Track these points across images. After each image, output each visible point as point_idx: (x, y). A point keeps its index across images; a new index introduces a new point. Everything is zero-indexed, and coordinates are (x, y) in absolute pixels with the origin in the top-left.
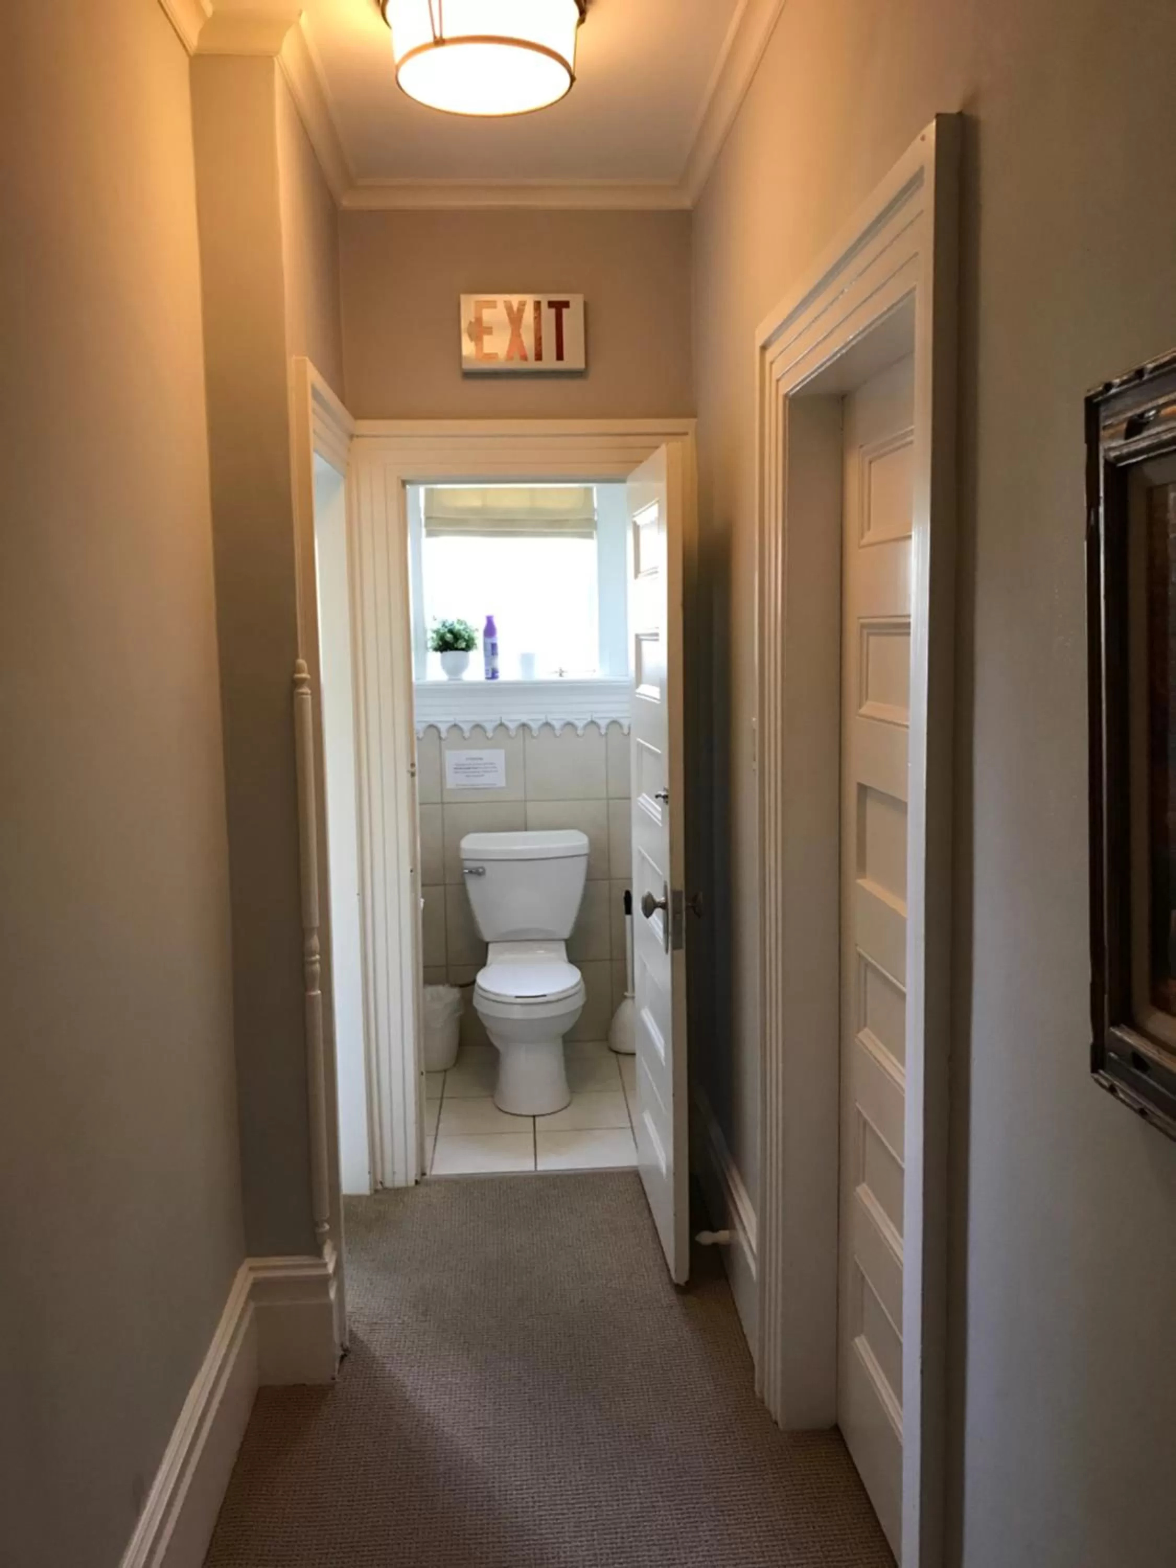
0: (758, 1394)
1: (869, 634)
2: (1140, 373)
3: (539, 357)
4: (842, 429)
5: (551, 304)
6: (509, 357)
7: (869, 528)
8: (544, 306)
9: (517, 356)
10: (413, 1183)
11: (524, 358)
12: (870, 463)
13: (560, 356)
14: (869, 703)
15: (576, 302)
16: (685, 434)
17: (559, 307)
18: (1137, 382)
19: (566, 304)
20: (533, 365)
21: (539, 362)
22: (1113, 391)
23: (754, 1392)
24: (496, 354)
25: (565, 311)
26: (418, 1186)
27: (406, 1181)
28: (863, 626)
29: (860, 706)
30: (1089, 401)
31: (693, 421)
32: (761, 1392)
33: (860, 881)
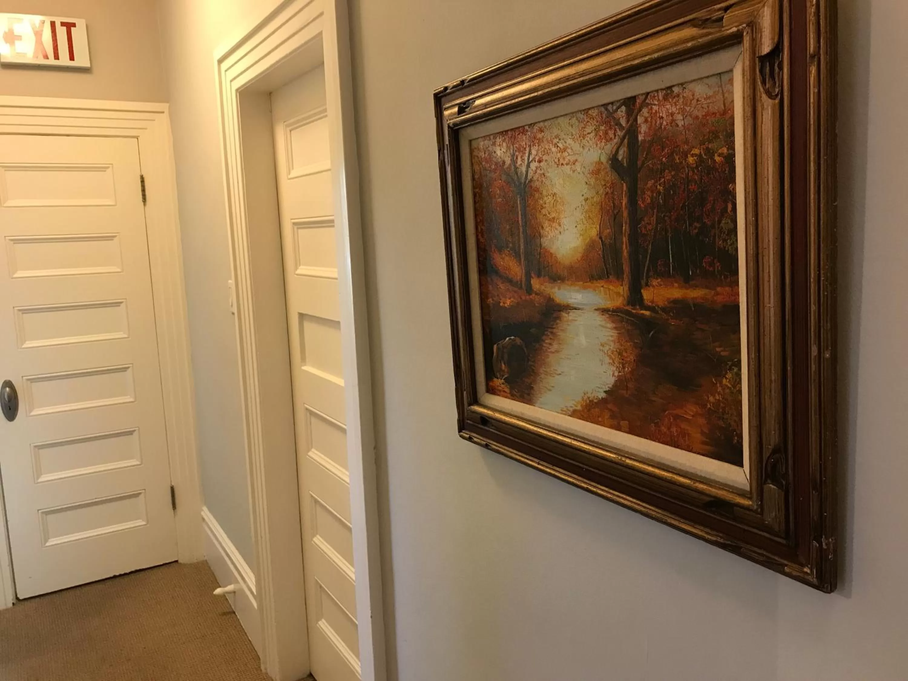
0: (263, 671)
1: (298, 228)
2: (463, 82)
3: (57, 57)
4: (271, 112)
5: (63, 24)
6: (36, 56)
7: (293, 169)
8: (58, 25)
9: (41, 56)
10: (11, 605)
11: (46, 57)
12: (291, 131)
13: (72, 58)
14: (301, 267)
15: (81, 24)
16: (163, 112)
17: (69, 26)
18: (461, 86)
19: (74, 25)
20: (52, 61)
21: (57, 61)
22: (448, 91)
23: (261, 670)
24: (26, 54)
25: (73, 29)
26: (15, 606)
27: (6, 604)
28: (294, 224)
29: (296, 269)
30: (436, 95)
31: (167, 105)
32: (266, 669)
33: (304, 368)
